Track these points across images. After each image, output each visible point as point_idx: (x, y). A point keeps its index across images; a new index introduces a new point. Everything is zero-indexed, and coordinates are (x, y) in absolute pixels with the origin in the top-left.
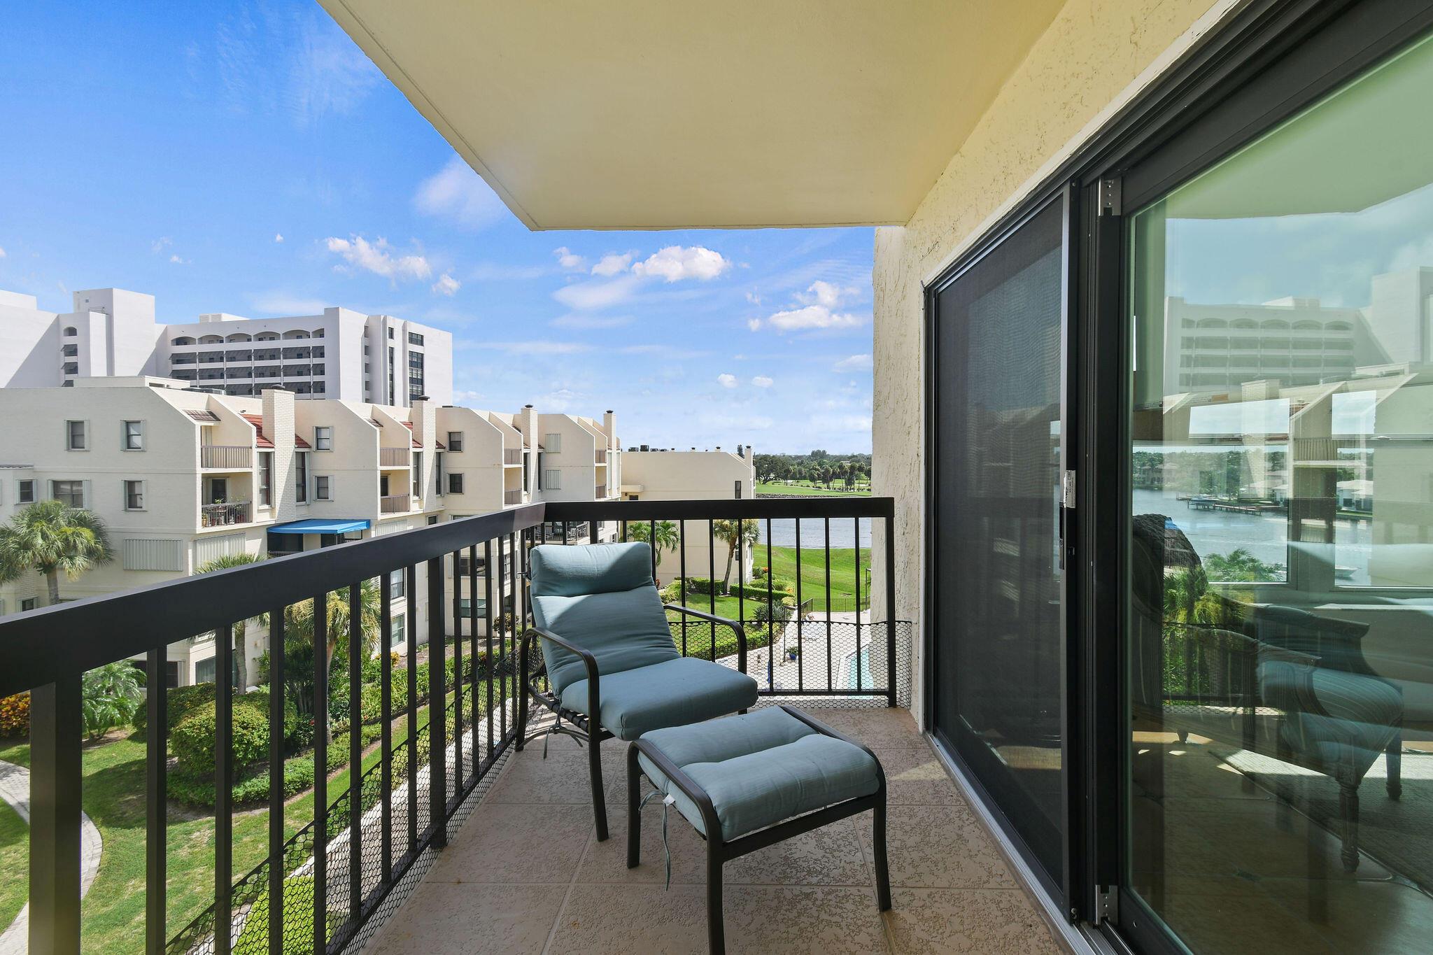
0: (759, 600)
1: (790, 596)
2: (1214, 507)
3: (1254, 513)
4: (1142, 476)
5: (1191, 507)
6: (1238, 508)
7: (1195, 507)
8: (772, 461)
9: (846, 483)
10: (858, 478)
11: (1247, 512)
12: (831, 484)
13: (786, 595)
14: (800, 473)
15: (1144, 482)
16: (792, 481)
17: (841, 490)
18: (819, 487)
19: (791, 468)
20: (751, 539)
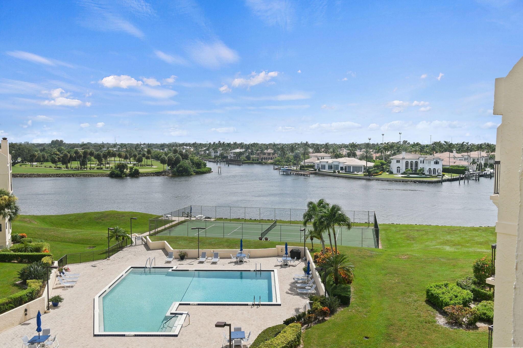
0: (20, 262)
1: (49, 256)
2: (291, 173)
3: (307, 175)
4: (257, 156)
5: (281, 173)
6: (300, 173)
7: (282, 173)
8: (19, 149)
9: (80, 164)
10: (90, 160)
11: (304, 175)
12: (69, 165)
13: (45, 256)
14: (44, 157)
15: (258, 160)
16: (36, 163)
17: (77, 169)
18: (60, 168)
19: (36, 153)
20: (11, 213)
